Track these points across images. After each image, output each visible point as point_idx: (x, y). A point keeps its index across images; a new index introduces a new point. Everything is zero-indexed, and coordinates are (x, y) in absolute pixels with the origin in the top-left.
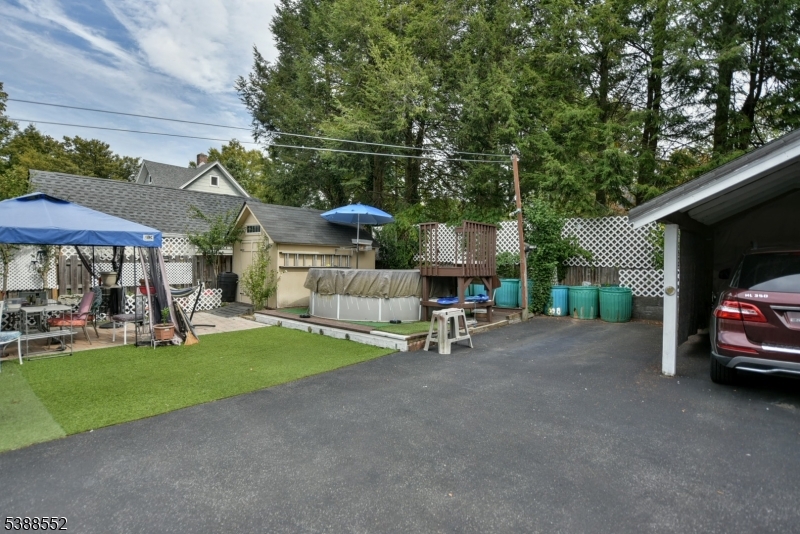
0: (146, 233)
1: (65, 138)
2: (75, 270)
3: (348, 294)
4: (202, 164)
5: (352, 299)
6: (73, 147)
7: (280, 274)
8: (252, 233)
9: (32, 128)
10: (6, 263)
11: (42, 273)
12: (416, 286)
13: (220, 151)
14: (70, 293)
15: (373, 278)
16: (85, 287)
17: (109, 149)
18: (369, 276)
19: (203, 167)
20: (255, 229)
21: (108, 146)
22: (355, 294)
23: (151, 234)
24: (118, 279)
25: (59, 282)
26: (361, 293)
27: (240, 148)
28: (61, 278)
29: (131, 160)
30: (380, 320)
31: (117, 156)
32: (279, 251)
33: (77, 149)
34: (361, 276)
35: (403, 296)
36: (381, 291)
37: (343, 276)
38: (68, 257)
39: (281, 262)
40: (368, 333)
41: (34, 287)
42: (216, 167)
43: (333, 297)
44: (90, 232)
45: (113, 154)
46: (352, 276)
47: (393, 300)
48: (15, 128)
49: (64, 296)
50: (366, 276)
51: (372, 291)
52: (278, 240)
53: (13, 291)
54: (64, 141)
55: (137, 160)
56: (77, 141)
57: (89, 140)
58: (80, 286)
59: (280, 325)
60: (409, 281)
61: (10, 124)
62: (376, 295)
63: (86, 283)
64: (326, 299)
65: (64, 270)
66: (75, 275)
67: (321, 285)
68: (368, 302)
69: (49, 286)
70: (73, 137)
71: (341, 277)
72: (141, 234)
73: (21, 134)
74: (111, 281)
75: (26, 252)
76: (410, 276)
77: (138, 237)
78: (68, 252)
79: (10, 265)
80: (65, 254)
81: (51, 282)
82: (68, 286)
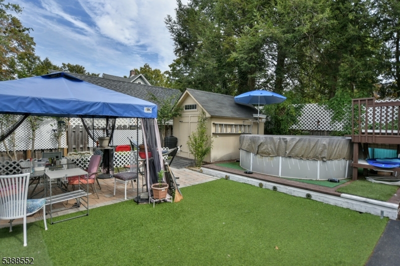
0: (146, 106)
1: (63, 64)
2: (78, 135)
3: (290, 157)
4: (133, 75)
5: (293, 161)
6: (67, 69)
7: (213, 139)
8: (190, 110)
9: (47, 59)
10: (33, 131)
11: (57, 137)
12: (346, 151)
13: (139, 70)
14: (75, 151)
15: (312, 144)
16: (85, 147)
17: (85, 69)
18: (309, 142)
19: (133, 77)
20: (194, 107)
21: (84, 68)
22: (296, 157)
23: (150, 106)
24: (110, 142)
25: (68, 144)
26: (302, 156)
27: (149, 69)
28: (69, 141)
29: (95, 75)
30: (318, 178)
31: (88, 73)
32: (212, 122)
33: (69, 70)
34: (302, 143)
35: (336, 159)
36: (320, 154)
37: (286, 142)
38: (74, 126)
39: (213, 130)
40: (339, 196)
41: (52, 147)
42: (140, 77)
43: (275, 159)
44: (104, 104)
45: (86, 72)
46: (294, 142)
47: (329, 162)
48: (39, 59)
49: (71, 153)
50: (307, 143)
51: (311, 155)
52: (213, 114)
53: (39, 150)
54: (63, 66)
55: (98, 75)
56: (69, 65)
57: (75, 65)
58: (81, 146)
59: (227, 178)
60: (341, 147)
61: (36, 57)
62: (315, 158)
63: (85, 144)
64: (266, 160)
65: (72, 135)
66: (78, 139)
67: (263, 149)
68: (308, 164)
69: (62, 146)
70: (67, 64)
71: (283, 143)
72: (143, 107)
73: (42, 63)
74: (106, 144)
75: (47, 122)
76: (342, 142)
77: (140, 109)
78: (75, 122)
79: (37, 131)
80: (72, 124)
81: (63, 144)
82: (74, 146)
